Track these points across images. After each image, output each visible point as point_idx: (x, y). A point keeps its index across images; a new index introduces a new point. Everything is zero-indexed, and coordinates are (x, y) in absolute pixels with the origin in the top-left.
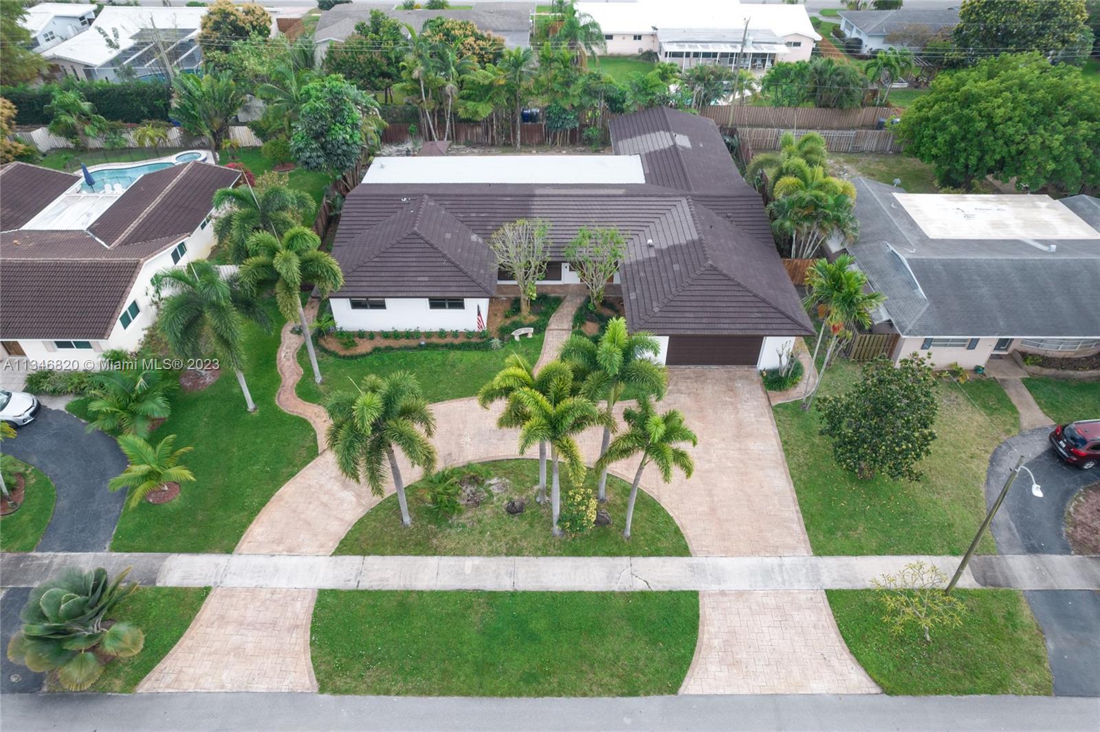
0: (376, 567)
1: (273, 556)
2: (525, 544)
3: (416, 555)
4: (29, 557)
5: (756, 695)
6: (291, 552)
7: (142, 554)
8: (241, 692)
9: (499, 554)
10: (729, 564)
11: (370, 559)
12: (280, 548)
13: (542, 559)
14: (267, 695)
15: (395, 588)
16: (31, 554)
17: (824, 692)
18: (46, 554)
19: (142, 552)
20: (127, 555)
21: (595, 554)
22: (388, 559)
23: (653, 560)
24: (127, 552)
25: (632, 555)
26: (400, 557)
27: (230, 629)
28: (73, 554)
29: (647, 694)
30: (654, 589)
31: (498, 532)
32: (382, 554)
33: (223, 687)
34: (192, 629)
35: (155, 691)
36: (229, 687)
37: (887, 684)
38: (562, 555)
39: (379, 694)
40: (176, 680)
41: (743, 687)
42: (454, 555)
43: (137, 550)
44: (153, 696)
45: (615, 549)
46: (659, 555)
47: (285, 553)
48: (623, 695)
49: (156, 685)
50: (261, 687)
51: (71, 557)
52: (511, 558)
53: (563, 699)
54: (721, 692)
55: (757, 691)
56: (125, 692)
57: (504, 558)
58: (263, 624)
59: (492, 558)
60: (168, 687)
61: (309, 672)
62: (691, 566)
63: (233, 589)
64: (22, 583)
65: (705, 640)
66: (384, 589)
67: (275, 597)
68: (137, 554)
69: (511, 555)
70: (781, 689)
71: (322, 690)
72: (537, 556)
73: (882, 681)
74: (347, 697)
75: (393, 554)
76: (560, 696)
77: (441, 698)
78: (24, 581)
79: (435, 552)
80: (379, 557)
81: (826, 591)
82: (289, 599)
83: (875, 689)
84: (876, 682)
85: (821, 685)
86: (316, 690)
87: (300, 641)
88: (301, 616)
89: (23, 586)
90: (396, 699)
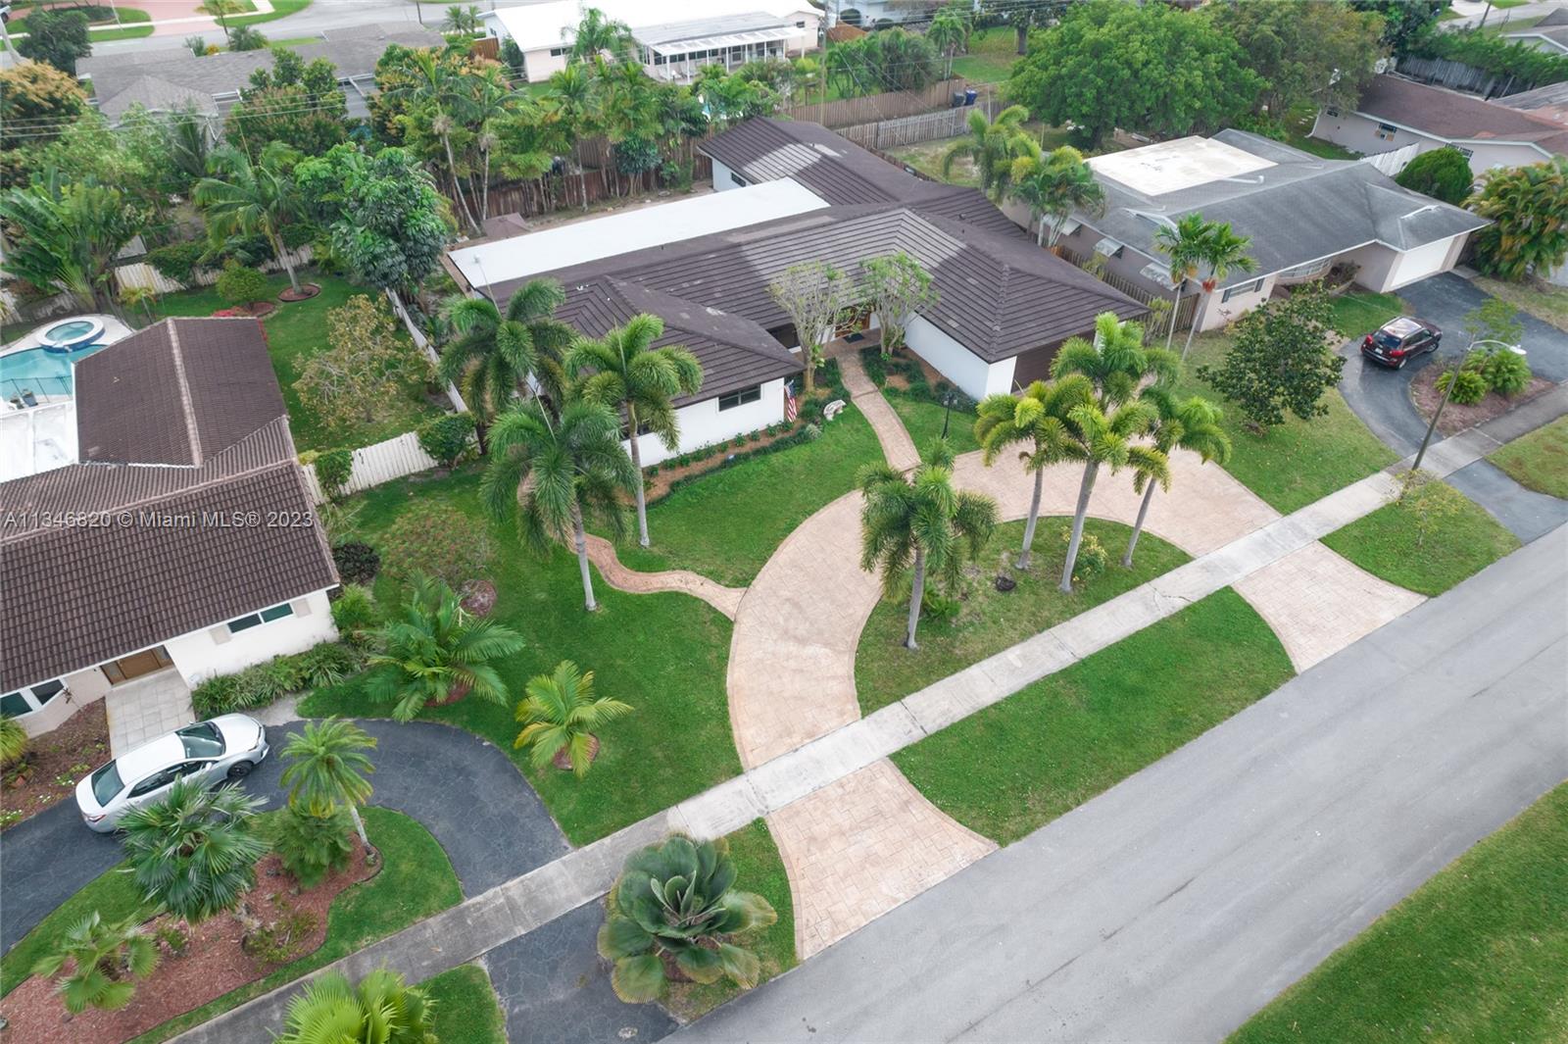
0: (924, 705)
1: (797, 750)
2: (1046, 613)
3: (952, 673)
4: (468, 908)
5: (1352, 645)
6: (813, 736)
7: (627, 829)
8: (922, 893)
9: (1032, 634)
10: (1229, 551)
11: (909, 700)
12: (796, 739)
13: (1074, 620)
14: (953, 879)
15: (966, 714)
16: (465, 904)
17: (1393, 618)
18: (490, 893)
19: (624, 827)
20: (607, 840)
21: (1117, 594)
22: (926, 690)
23: (1167, 576)
24: (604, 836)
25: (1147, 580)
26: (938, 683)
27: (836, 844)
28: (528, 875)
29: (1276, 687)
30: (1195, 600)
31: (1010, 614)
32: (918, 690)
33: (896, 900)
34: (791, 867)
35: (823, 947)
36: (902, 897)
37: (1428, 590)
38: (1089, 608)
39: (1060, 814)
40: (836, 924)
41: (1339, 643)
42: (990, 655)
43: (616, 828)
44: (828, 953)
45: (1130, 581)
46: (1170, 570)
47: (808, 741)
48: (1259, 698)
49: (817, 941)
50: (938, 877)
51: (531, 879)
52: (1045, 633)
53: (1218, 727)
54: (1326, 656)
55: (1350, 642)
56: (789, 968)
57: (1039, 636)
58: (866, 820)
59: (1029, 641)
60: (833, 935)
61: (970, 835)
62: (1203, 567)
63: (790, 806)
64: (497, 939)
65: (1276, 623)
66: (956, 720)
67: (848, 788)
68: (620, 833)
69: (1043, 630)
70: (1364, 631)
71: (1003, 843)
72: (1068, 619)
73: (1422, 589)
74: (1034, 834)
75: (928, 684)
76: (1214, 726)
77: (1119, 785)
78: (498, 936)
79: (966, 662)
80: (915, 694)
81: (1320, 540)
82: (866, 781)
83: (1424, 599)
84: (1418, 592)
85: (1387, 615)
86: (997, 847)
87: (924, 812)
88: (901, 791)
89: (502, 942)
90: (1080, 809)
